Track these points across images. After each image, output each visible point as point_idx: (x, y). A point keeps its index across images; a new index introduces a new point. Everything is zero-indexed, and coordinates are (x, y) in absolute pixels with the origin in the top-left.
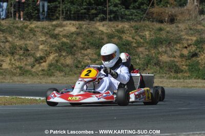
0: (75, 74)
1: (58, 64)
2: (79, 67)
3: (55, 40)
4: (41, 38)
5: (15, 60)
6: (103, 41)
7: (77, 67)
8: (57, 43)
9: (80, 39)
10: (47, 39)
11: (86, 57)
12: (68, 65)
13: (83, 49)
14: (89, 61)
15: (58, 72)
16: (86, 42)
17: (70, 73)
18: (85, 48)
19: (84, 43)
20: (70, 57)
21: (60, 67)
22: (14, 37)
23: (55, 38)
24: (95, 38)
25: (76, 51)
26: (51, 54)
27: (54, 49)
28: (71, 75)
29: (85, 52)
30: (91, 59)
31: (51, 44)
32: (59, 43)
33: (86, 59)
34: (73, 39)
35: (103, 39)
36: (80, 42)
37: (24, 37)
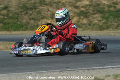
0: (89, 29)
1: (79, 23)
2: (91, 25)
3: (77, 10)
4: (69, 8)
5: (54, 22)
6: (105, 9)
7: (90, 25)
8: (78, 11)
9: (91, 8)
10: (72, 9)
11: (95, 19)
12: (84, 24)
13: (93, 14)
14: (97, 22)
15: (78, 28)
16: (95, 10)
17: (86, 28)
18: (95, 13)
19: (94, 11)
20: (86, 19)
21: (80, 25)
22: (53, 8)
23: (77, 8)
24: (100, 7)
25: (89, 15)
26: (74, 18)
27: (76, 14)
28: (86, 30)
29: (95, 16)
30: (98, 20)
31: (74, 11)
32: (79, 11)
33: (95, 20)
34: (87, 8)
35: (105, 8)
36: (91, 10)
37: (59, 8)
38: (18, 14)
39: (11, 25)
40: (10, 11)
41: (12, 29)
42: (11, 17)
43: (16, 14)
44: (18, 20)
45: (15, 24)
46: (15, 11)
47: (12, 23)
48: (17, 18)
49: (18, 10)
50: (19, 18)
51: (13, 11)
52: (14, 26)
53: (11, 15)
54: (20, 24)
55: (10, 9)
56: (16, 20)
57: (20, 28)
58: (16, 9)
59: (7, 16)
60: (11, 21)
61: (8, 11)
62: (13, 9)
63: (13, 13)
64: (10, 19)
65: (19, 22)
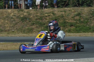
38: (88, 19)
39: (81, 28)
40: (82, 17)
41: (82, 31)
42: (82, 22)
43: (86, 19)
44: (87, 24)
45: (85, 27)
46: (86, 17)
47: (82, 26)
48: (87, 23)
49: (88, 16)
50: (88, 22)
51: (85, 17)
52: (83, 29)
53: (82, 20)
54: (88, 27)
55: (82, 15)
56: (86, 24)
57: (88, 30)
58: (87, 15)
59: (79, 21)
60: (82, 24)
61: (81, 17)
62: (85, 16)
63: (84, 19)
64: (82, 23)
65: (88, 25)
